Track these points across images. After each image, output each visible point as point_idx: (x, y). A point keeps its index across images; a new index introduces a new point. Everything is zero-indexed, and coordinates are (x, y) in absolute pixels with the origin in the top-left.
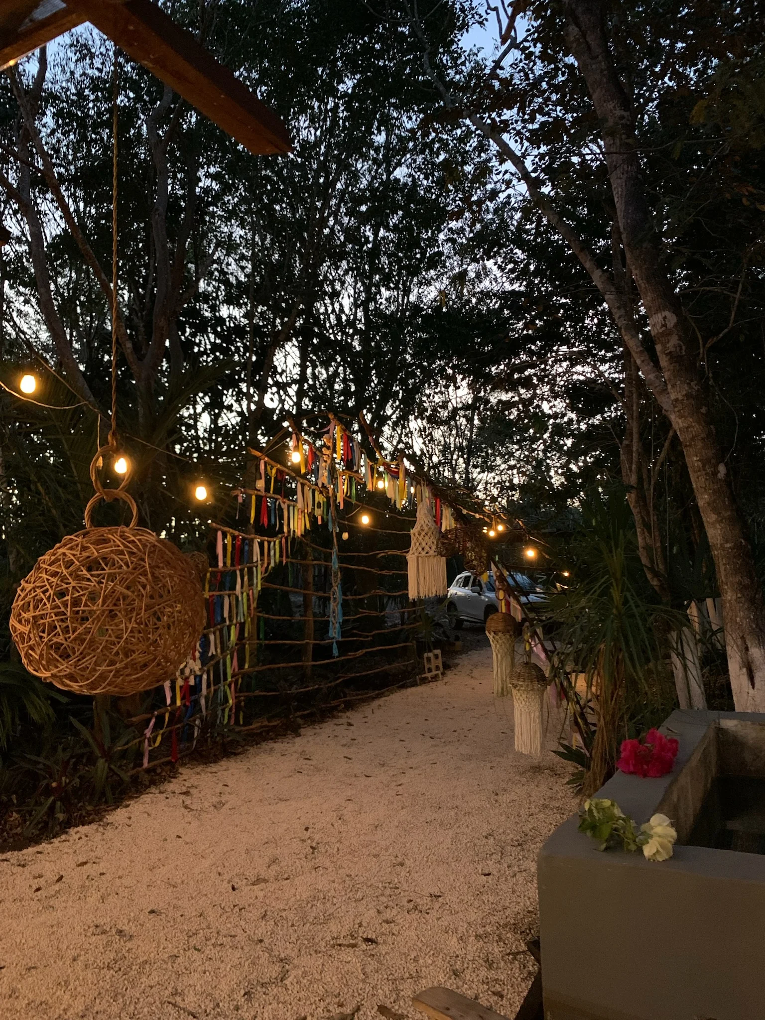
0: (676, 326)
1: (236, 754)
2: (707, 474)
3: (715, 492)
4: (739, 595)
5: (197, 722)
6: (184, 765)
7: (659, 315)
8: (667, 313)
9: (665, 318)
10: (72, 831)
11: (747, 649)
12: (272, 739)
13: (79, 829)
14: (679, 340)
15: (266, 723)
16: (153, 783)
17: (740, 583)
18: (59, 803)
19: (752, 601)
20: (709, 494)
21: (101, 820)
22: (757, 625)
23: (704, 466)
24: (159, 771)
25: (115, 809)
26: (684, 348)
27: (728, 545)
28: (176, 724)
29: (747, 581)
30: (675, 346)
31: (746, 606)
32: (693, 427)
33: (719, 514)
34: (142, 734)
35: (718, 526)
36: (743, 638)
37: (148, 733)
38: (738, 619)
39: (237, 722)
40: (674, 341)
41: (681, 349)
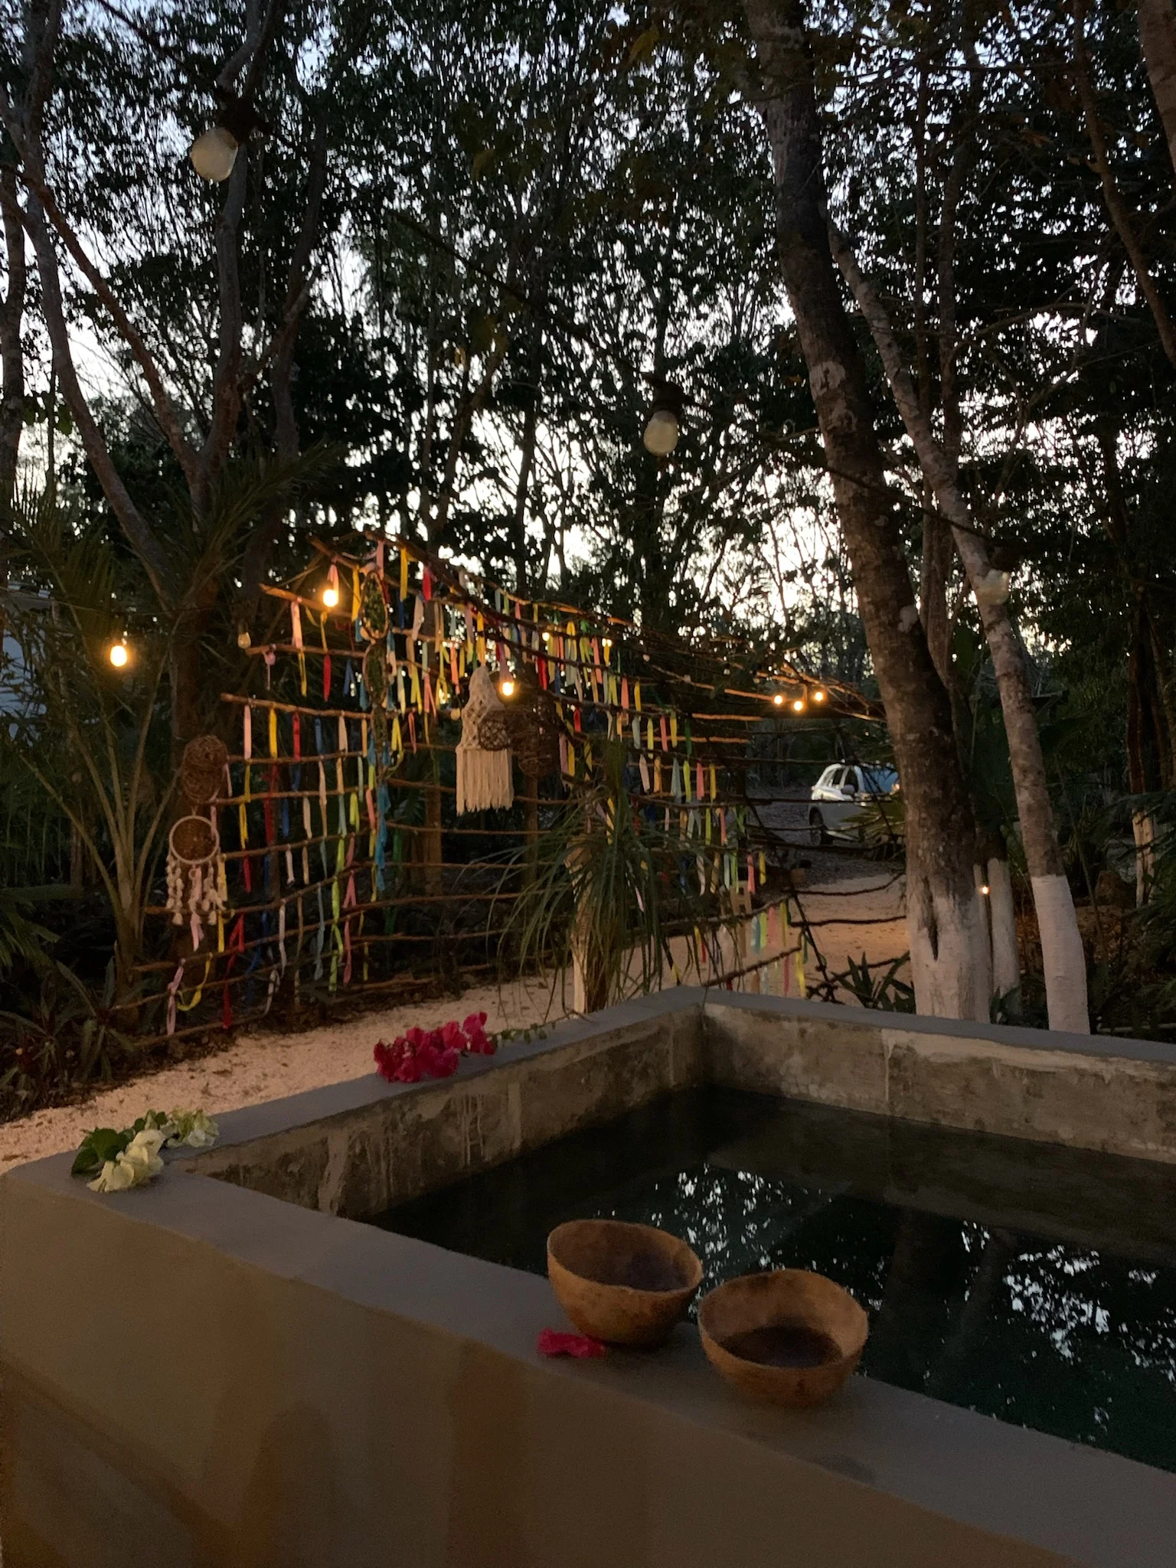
0: (842, 385)
1: (342, 1022)
2: (881, 624)
3: (892, 653)
4: (924, 815)
5: (273, 976)
6: (247, 1033)
7: (819, 367)
8: (830, 365)
9: (827, 372)
10: (37, 1114)
11: (931, 899)
12: (415, 1003)
13: (45, 1112)
14: (848, 408)
15: (411, 980)
16: (190, 1056)
17: (925, 796)
18: (23, 1077)
19: (943, 824)
20: (884, 656)
21: (84, 1101)
22: (949, 861)
23: (877, 610)
24: (205, 1040)
25: (112, 1090)
26: (854, 421)
27: (911, 737)
28: (229, 977)
29: (937, 793)
30: (840, 419)
31: (933, 831)
32: (863, 549)
33: (898, 687)
34: (164, 988)
35: (898, 707)
36: (926, 881)
37: (173, 987)
38: (920, 852)
39: (356, 977)
40: (839, 409)
41: (850, 423)
